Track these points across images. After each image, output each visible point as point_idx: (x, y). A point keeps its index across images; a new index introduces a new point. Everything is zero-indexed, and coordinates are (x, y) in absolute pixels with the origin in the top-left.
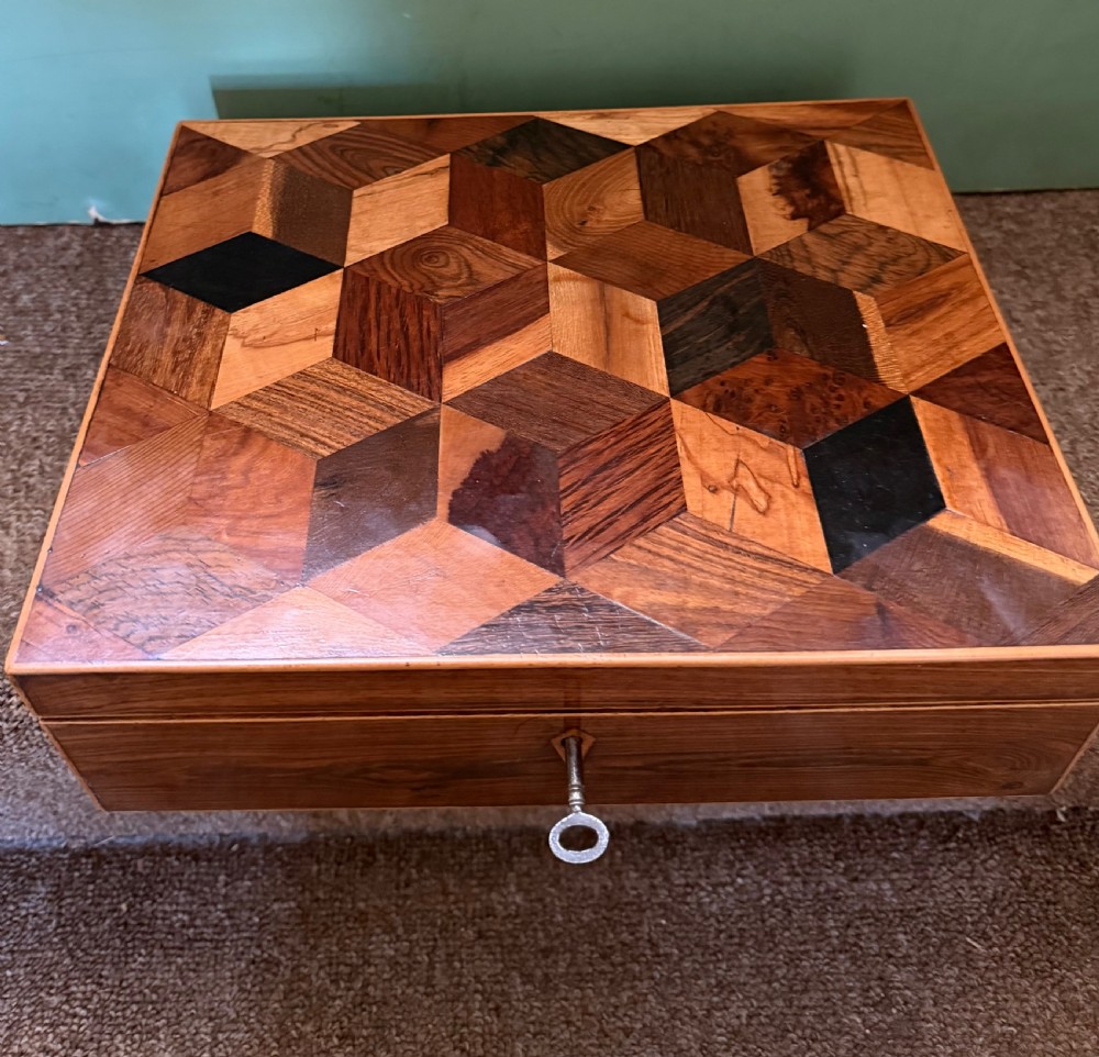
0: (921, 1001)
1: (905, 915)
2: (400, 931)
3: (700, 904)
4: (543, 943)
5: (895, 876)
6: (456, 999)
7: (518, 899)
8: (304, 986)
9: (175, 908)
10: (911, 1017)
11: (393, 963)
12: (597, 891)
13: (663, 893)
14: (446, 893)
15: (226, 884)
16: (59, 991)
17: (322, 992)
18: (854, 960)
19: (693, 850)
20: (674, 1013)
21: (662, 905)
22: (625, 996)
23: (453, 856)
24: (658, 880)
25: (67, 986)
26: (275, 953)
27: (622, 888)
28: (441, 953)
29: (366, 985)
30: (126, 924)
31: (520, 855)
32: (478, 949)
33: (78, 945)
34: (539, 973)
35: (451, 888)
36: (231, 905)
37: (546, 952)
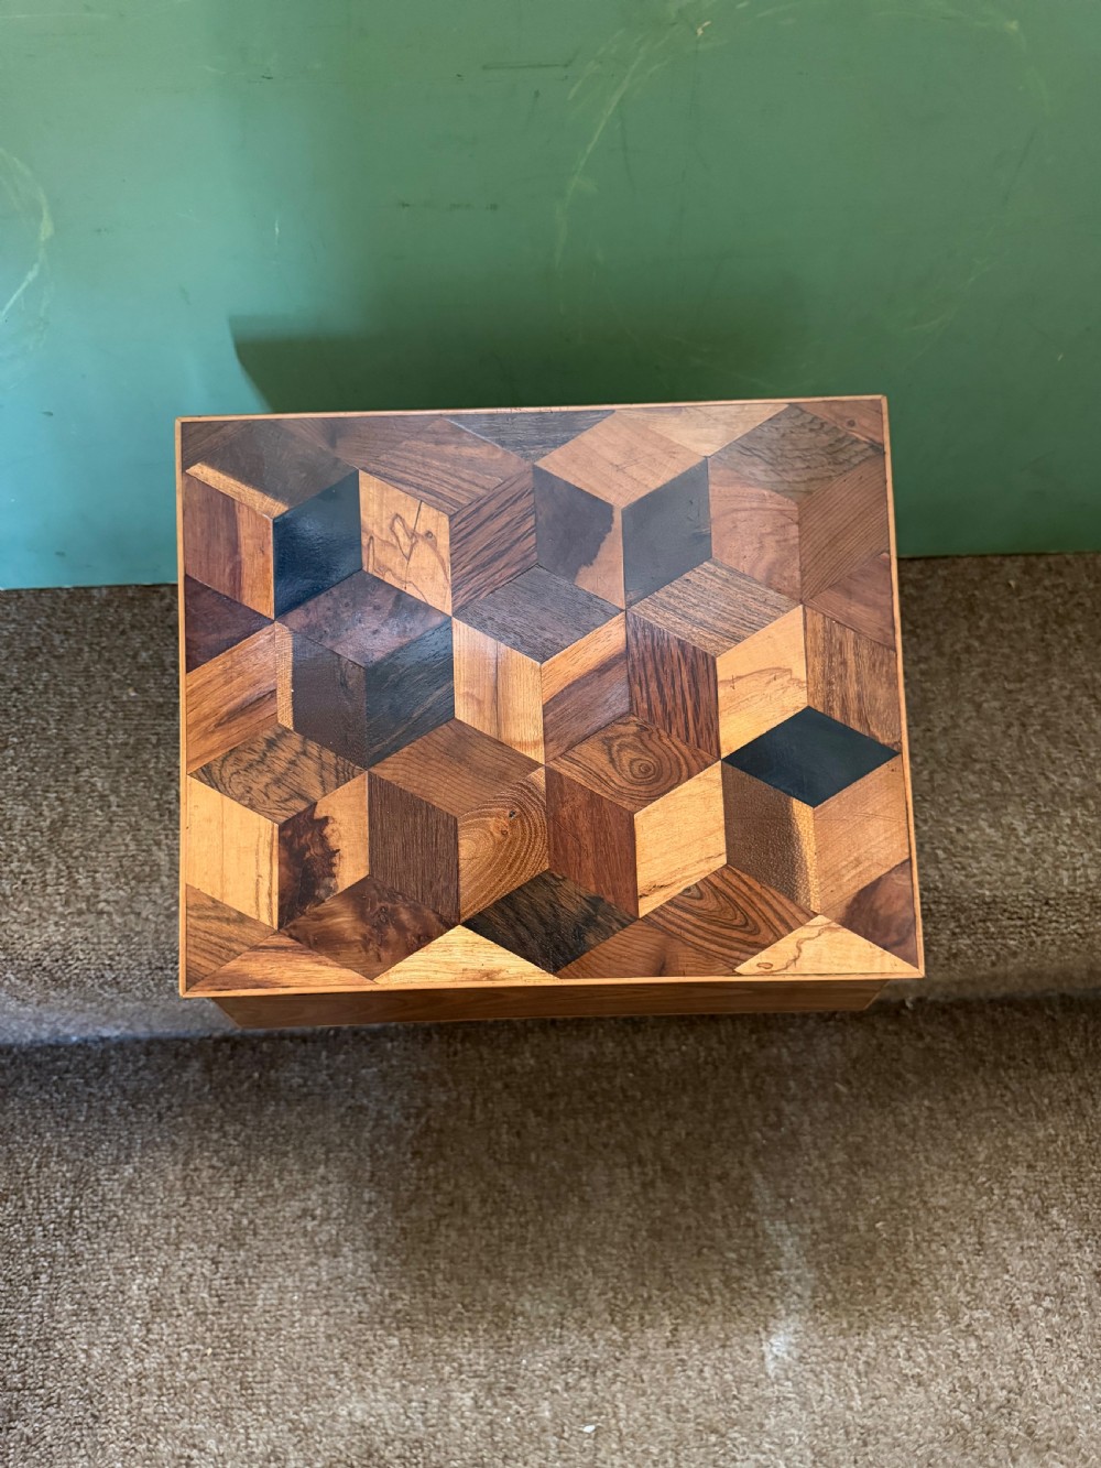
0: (801, 1124)
1: (796, 1069)
2: (451, 1084)
3: (656, 1063)
4: (549, 1089)
5: (790, 1044)
6: (489, 1128)
7: (532, 1062)
8: (386, 1122)
9: (292, 1075)
10: (794, 1133)
11: (447, 1106)
12: (586, 1055)
13: (631, 1056)
14: (481, 1059)
15: (327, 1058)
16: (218, 1130)
17: (399, 1126)
18: (759, 1098)
19: (653, 1027)
20: (637, 1134)
21: (631, 1064)
22: (604, 1124)
23: (486, 1034)
24: (628, 1048)
25: (222, 1127)
26: (365, 1101)
27: (603, 1054)
28: (479, 1099)
29: (428, 1120)
30: (259, 1086)
31: (532, 1032)
32: (505, 1095)
33: (227, 1100)
34: (546, 1110)
35: (485, 1056)
36: (331, 1071)
37: (551, 1096)
